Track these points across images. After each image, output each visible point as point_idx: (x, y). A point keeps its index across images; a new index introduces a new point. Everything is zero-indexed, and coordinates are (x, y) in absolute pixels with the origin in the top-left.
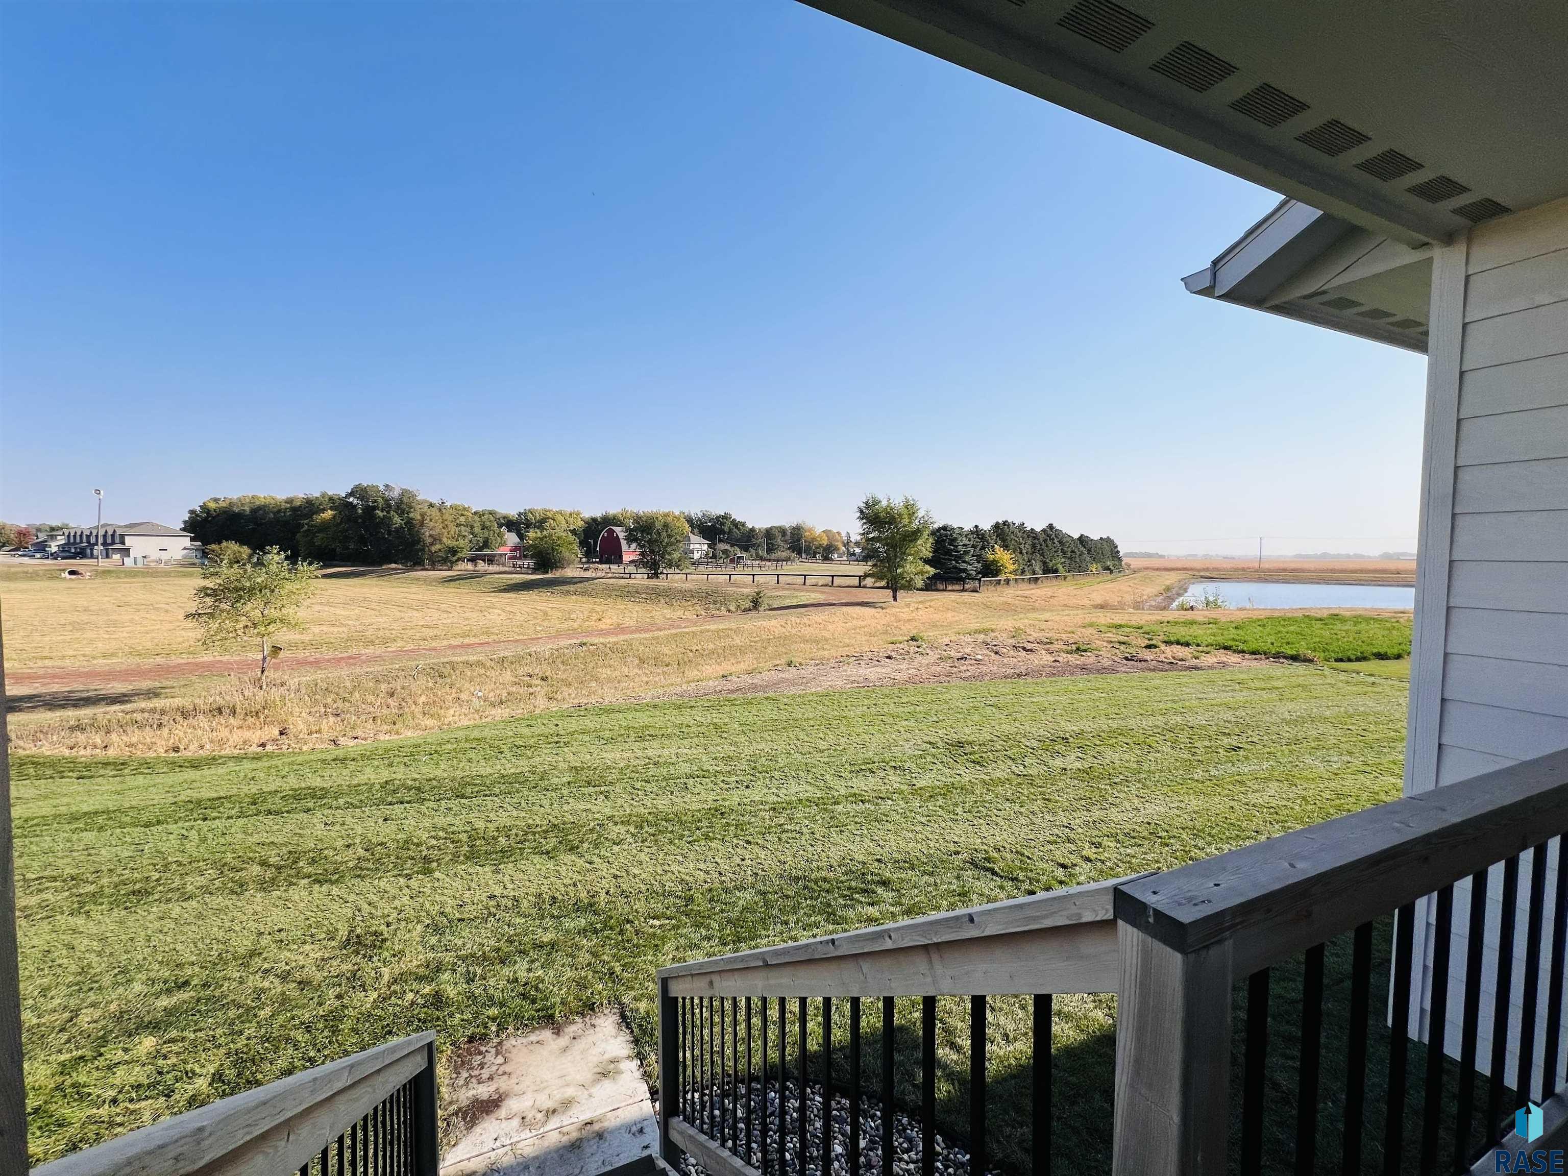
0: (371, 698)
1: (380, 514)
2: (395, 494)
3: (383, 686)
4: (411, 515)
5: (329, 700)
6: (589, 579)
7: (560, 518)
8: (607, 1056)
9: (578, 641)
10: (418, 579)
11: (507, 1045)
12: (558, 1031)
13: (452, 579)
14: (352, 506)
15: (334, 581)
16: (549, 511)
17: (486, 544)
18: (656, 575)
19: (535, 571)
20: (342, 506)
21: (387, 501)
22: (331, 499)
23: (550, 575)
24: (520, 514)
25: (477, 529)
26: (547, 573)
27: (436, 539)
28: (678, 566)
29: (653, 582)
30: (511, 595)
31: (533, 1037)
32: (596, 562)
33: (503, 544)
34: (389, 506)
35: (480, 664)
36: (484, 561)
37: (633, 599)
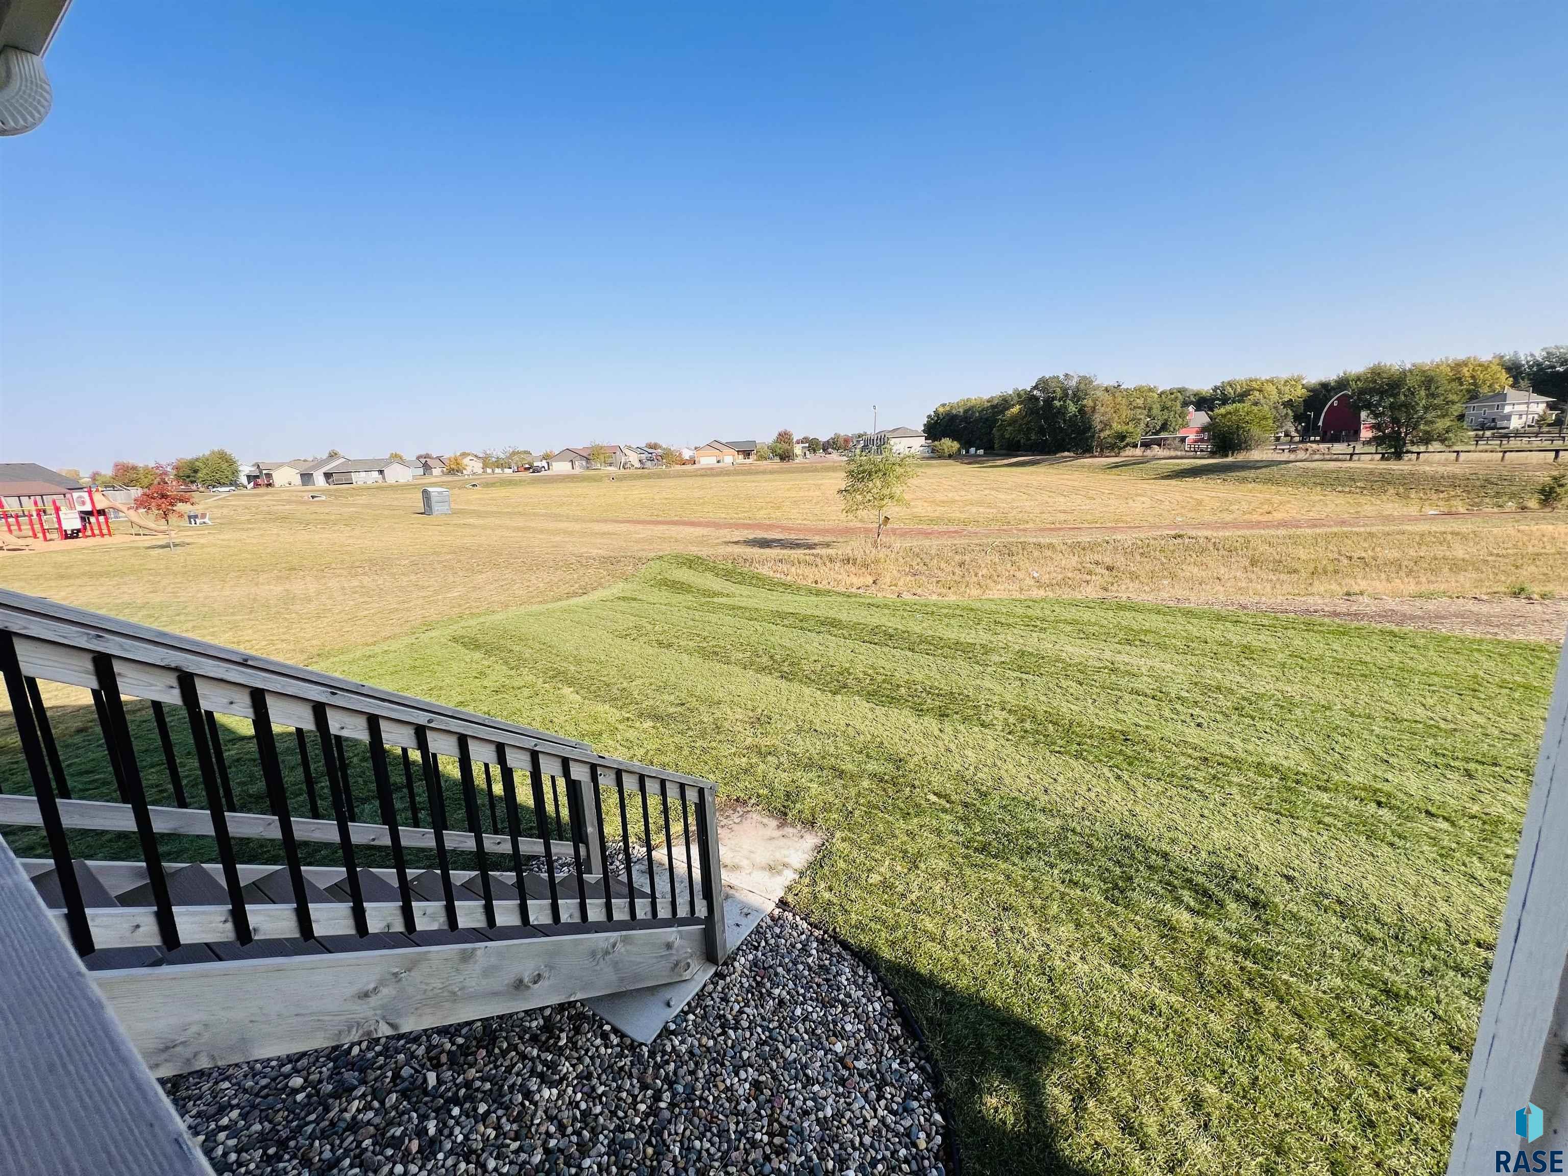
1: (1057, 403)
2: (1073, 383)
4: (1085, 402)
6: (1280, 462)
7: (1271, 389)
10: (1083, 467)
13: (1117, 466)
14: (1036, 399)
17: (1164, 427)
18: (1398, 455)
19: (1213, 454)
20: (1028, 399)
21: (1065, 391)
22: (1019, 395)
23: (1230, 459)
24: (1215, 389)
25: (1156, 411)
26: (1227, 456)
27: (1107, 425)
30: (1173, 482)
32: (1315, 442)
33: (1185, 425)
34: (1067, 395)
36: (1159, 445)
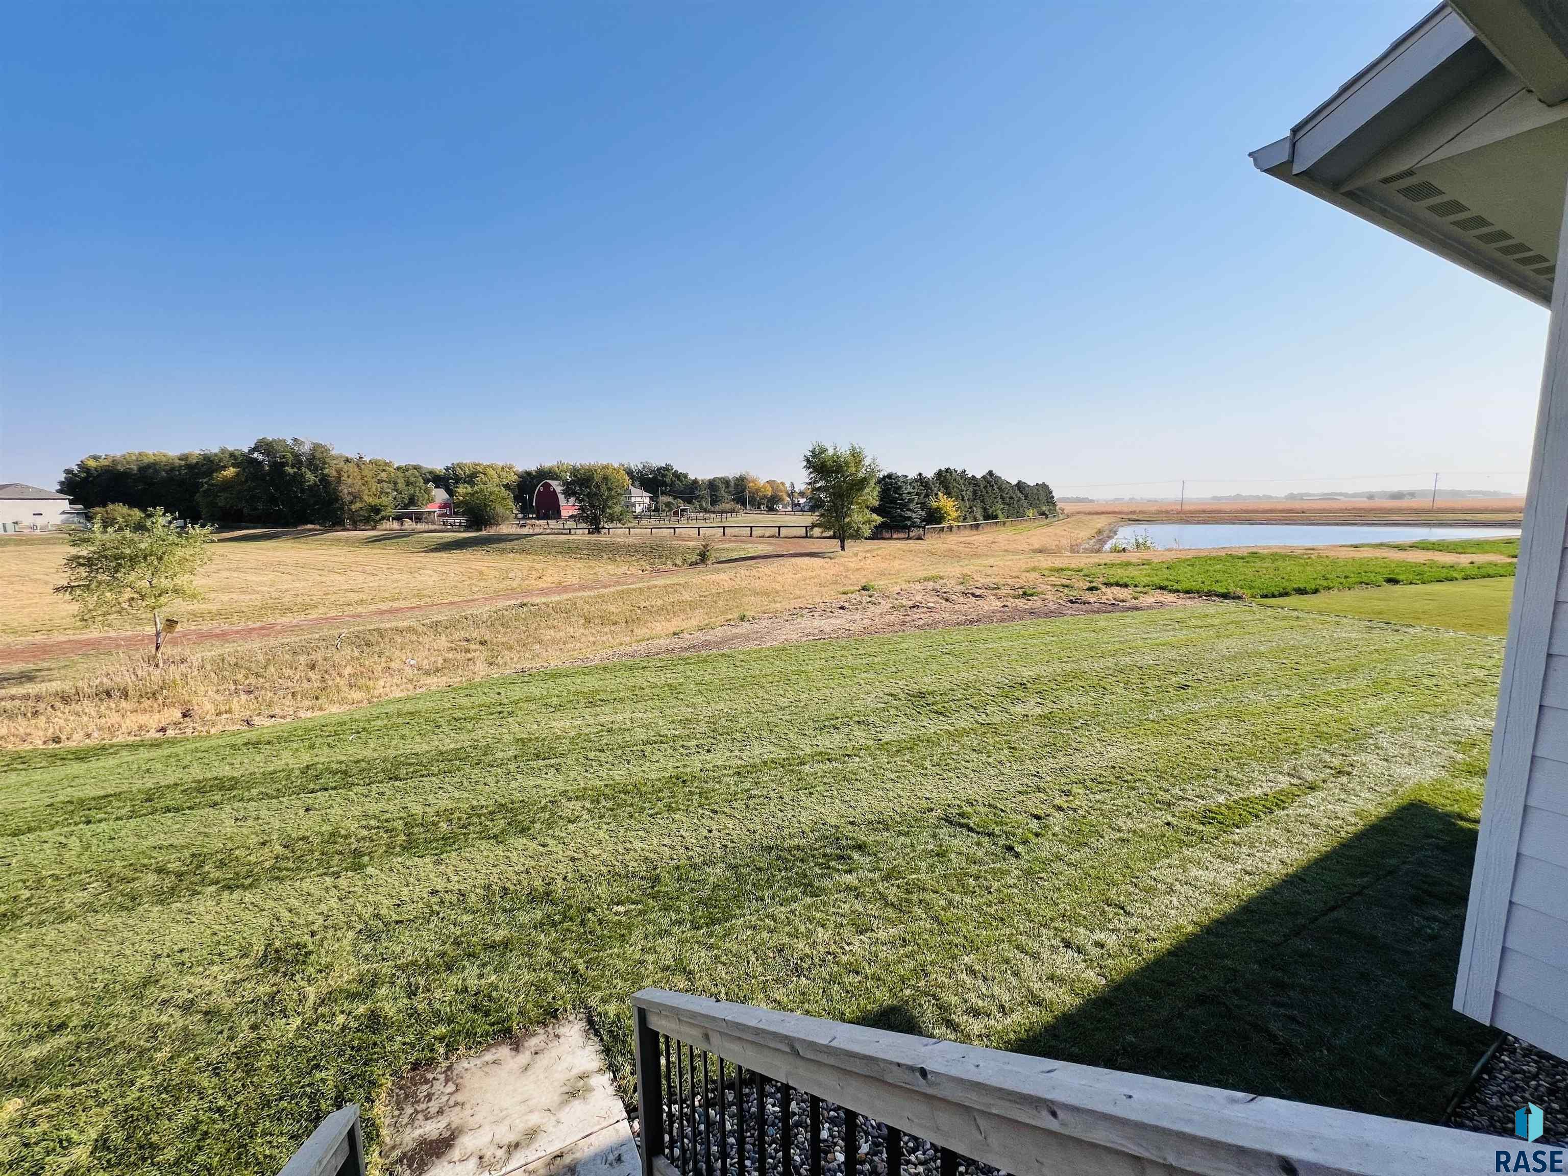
0: (288, 672)
1: (289, 470)
2: (306, 448)
3: (303, 659)
4: (326, 471)
5: (240, 677)
6: (527, 536)
7: (491, 472)
8: (576, 1071)
9: (518, 602)
10: (339, 540)
11: (458, 1068)
12: (517, 1047)
13: (377, 540)
14: (260, 463)
15: (243, 544)
16: (479, 465)
17: (412, 501)
18: (597, 530)
19: (468, 528)
20: (245, 462)
21: (297, 456)
22: (232, 455)
23: (484, 533)
24: (447, 469)
25: (401, 485)
26: (481, 530)
27: (356, 497)
28: (620, 521)
29: (594, 537)
30: (444, 555)
31: (488, 1057)
32: (532, 518)
33: (431, 501)
34: (300, 462)
35: (411, 629)
36: (411, 519)
37: (574, 556)
